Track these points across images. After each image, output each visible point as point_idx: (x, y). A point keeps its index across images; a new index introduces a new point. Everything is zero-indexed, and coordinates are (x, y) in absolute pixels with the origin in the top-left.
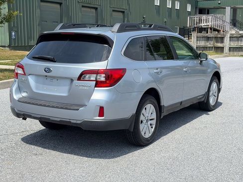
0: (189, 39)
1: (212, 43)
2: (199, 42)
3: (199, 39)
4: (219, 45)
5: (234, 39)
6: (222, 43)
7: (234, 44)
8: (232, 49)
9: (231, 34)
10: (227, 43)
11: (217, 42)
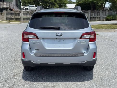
0: (1, 14)
1: (14, 16)
2: (7, 16)
3: (7, 14)
4: (18, 17)
5: (25, 14)
6: (19, 16)
7: (25, 16)
8: (24, 19)
9: (23, 12)
10: (22, 16)
11: (16, 16)
